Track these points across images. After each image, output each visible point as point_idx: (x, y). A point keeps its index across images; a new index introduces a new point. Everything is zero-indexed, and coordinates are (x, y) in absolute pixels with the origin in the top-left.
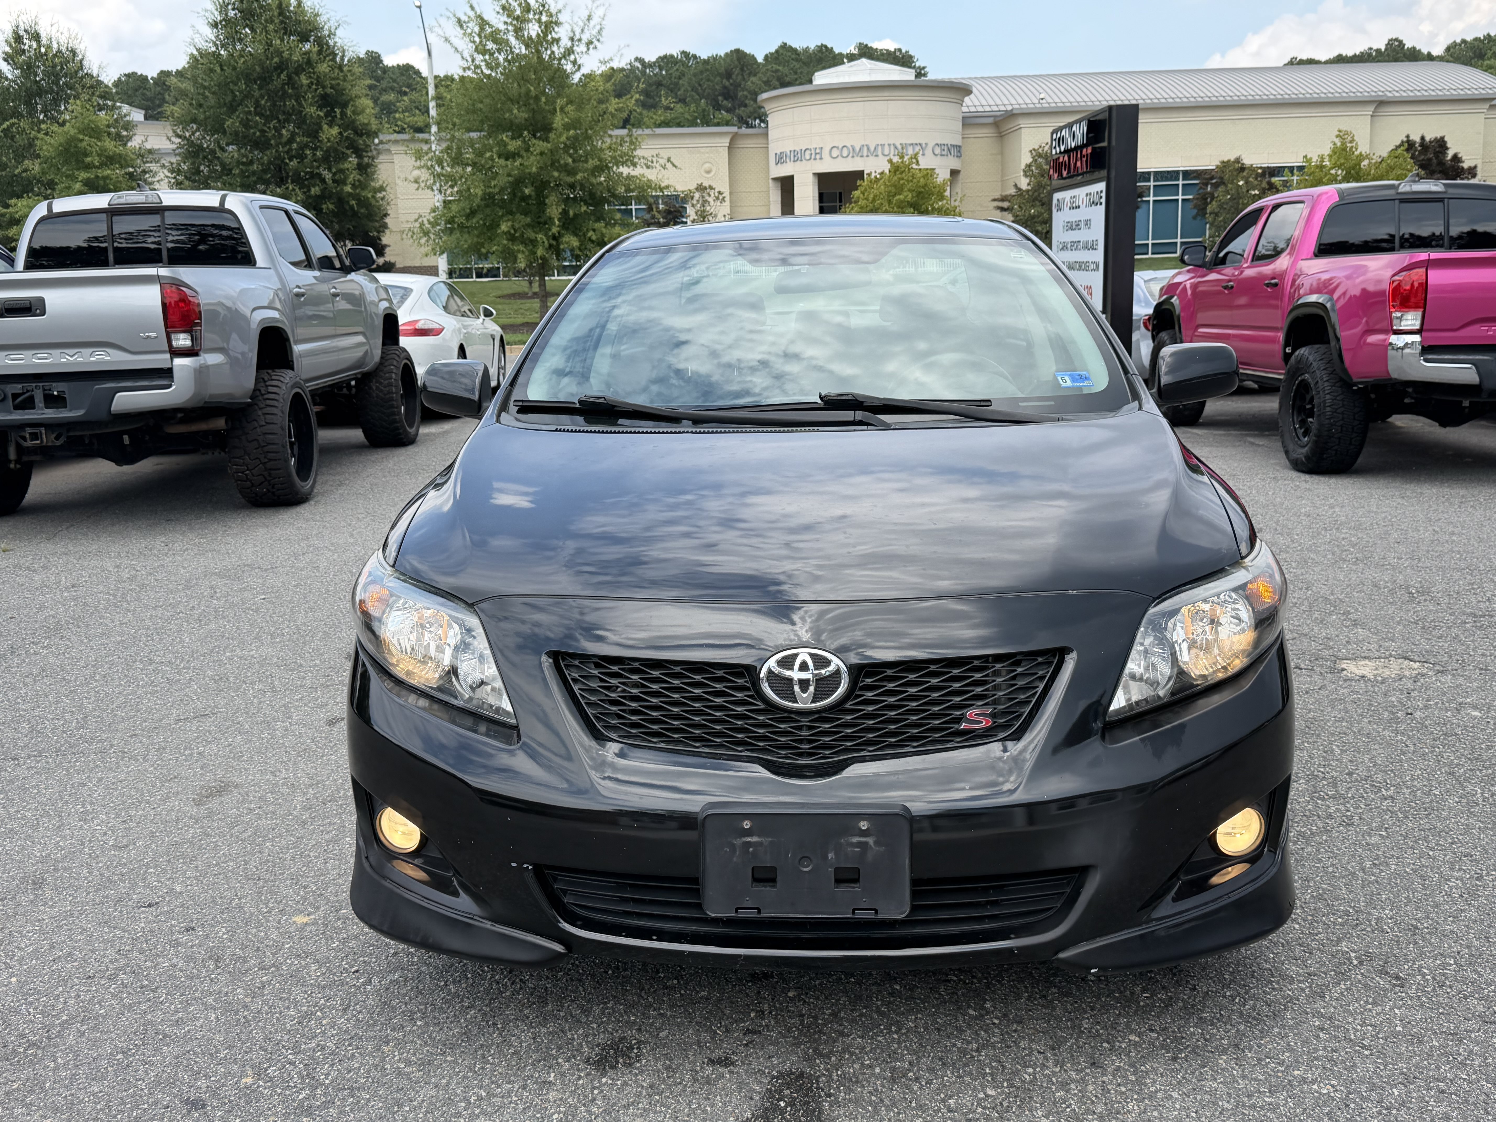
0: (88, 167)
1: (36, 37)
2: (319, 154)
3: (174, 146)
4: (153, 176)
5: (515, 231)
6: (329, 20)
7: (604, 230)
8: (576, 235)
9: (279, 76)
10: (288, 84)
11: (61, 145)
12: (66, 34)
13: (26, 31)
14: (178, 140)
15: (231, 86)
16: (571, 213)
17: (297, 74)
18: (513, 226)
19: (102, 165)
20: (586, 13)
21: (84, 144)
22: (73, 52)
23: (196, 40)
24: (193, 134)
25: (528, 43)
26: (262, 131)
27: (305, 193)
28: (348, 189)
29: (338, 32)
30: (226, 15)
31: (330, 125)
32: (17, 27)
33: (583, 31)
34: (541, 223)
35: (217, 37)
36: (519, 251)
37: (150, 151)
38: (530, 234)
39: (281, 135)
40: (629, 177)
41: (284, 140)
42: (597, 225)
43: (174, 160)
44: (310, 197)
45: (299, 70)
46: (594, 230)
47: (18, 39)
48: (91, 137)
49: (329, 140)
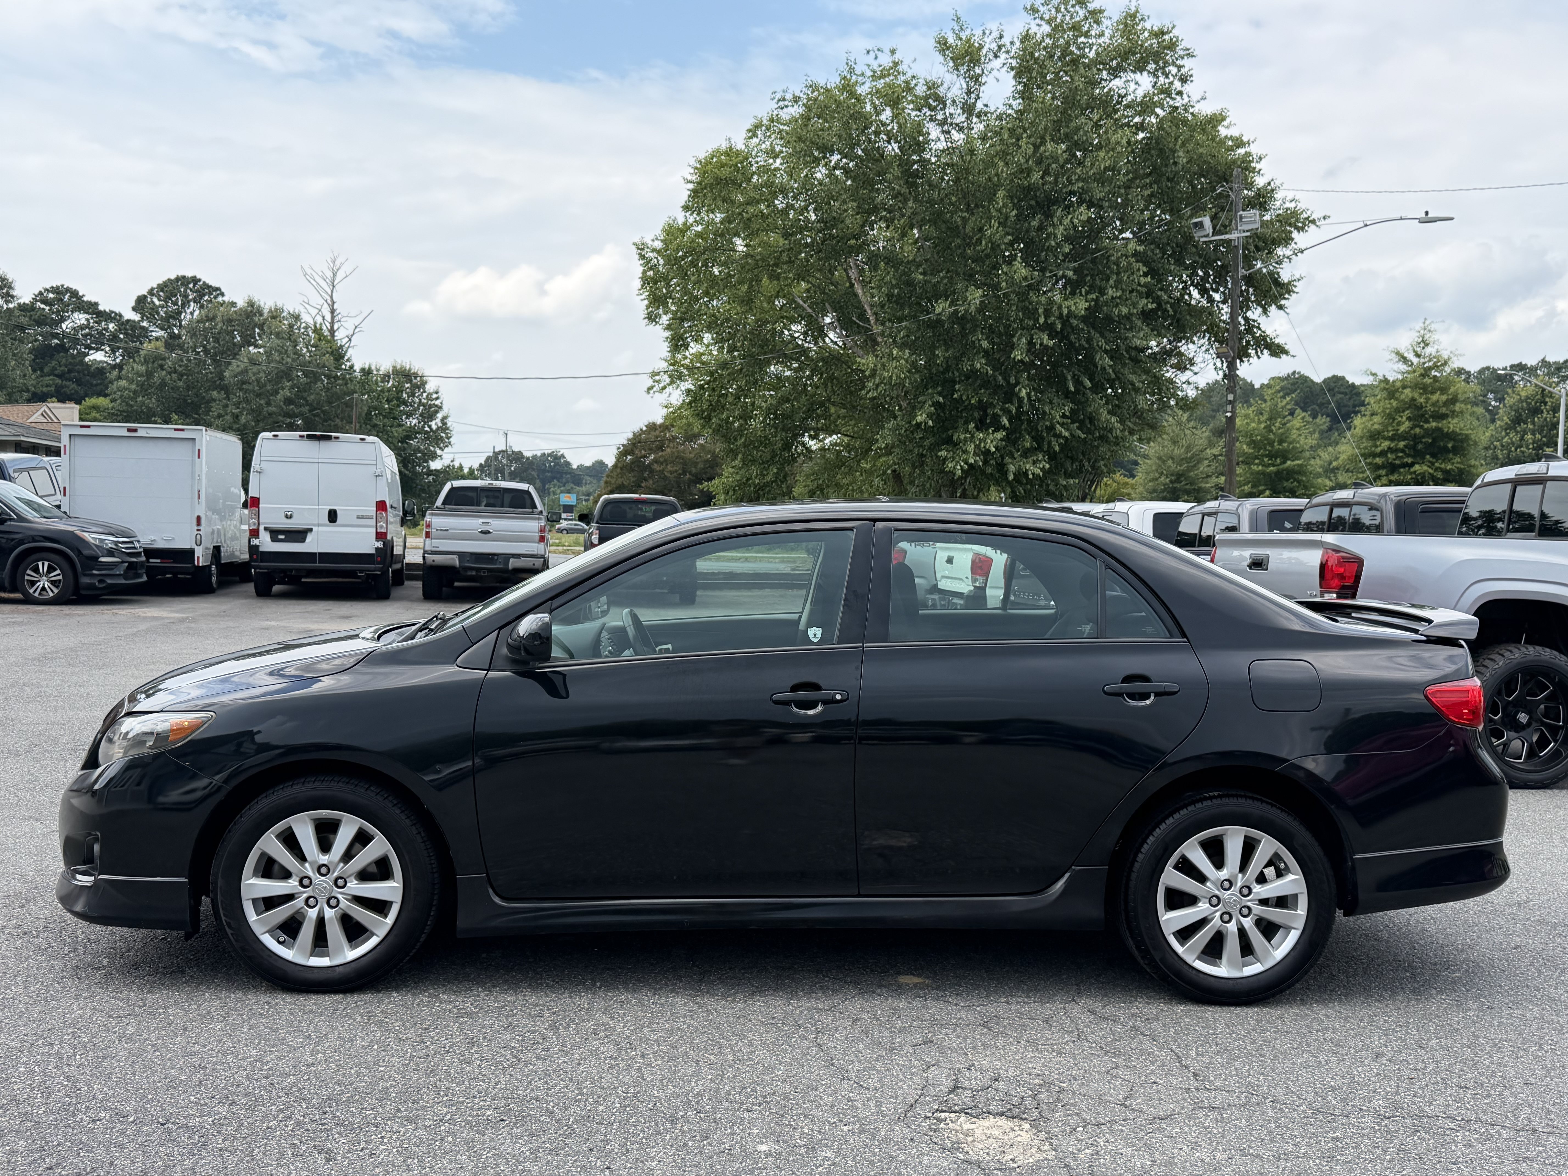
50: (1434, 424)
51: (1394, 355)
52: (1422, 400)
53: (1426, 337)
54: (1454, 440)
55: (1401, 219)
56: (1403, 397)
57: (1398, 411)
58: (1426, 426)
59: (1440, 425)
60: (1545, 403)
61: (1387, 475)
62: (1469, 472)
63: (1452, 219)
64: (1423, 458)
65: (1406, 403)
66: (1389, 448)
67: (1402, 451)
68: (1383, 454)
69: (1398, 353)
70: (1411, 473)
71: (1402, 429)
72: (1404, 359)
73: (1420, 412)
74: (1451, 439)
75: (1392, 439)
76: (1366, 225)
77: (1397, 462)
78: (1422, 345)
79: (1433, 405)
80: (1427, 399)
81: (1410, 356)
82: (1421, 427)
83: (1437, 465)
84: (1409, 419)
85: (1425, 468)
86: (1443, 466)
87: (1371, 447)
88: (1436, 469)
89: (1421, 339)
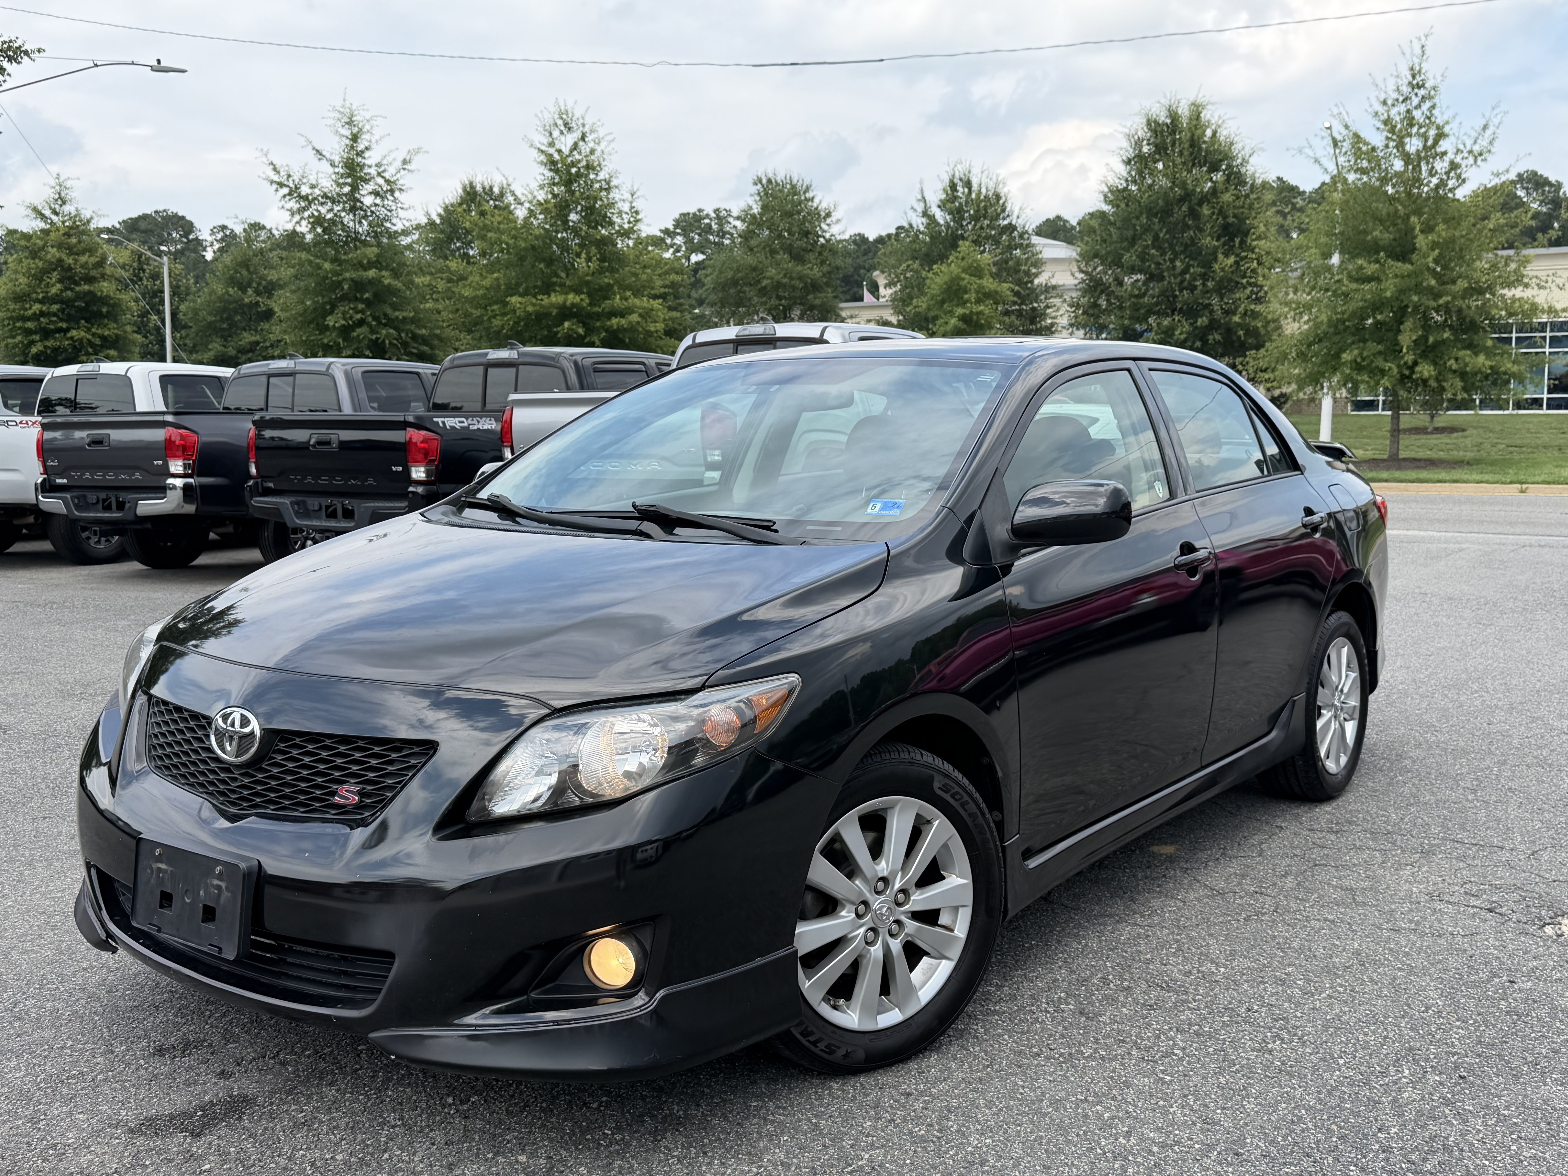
0: (964, 303)
1: (968, 184)
2: (1210, 284)
3: (1076, 282)
4: (1058, 310)
5: (1363, 359)
6: (1243, 148)
7: (1467, 359)
8: (1435, 364)
9: (1180, 209)
10: (1189, 216)
11: (946, 283)
12: (994, 179)
13: (961, 180)
14: (1082, 275)
15: (1134, 221)
16: (1431, 339)
17: (1200, 204)
18: (1361, 354)
19: (978, 301)
20: (1484, 122)
21: (965, 282)
22: (998, 197)
23: (1109, 178)
24: (1095, 269)
25: (1407, 158)
26: (1158, 264)
27: (1191, 324)
28: (1236, 319)
29: (1251, 160)
30: (1140, 151)
31: (1226, 255)
32: (953, 176)
33: (1475, 142)
34: (1395, 351)
35: (1129, 173)
36: (1363, 381)
37: (1054, 287)
38: (1380, 362)
39: (1174, 267)
40: (1514, 300)
41: (1178, 271)
42: (1462, 353)
43: (1074, 295)
44: (1196, 328)
45: (1204, 199)
46: (1457, 359)
47: (953, 186)
48: (971, 275)
49: (1223, 269)
50: (86, 287)
51: (29, 212)
52: (71, 261)
53: (63, 195)
54: (109, 305)
55: (133, 63)
56: (49, 256)
57: (45, 272)
58: (77, 289)
59: (92, 288)
60: (144, 271)
61: (41, 341)
62: (125, 338)
63: (184, 71)
64: (78, 323)
65: (51, 263)
66: (41, 311)
67: (55, 315)
68: (35, 317)
69: (35, 210)
70: (68, 339)
71: (54, 291)
72: (43, 216)
73: (69, 274)
74: (104, 304)
75: (41, 302)
76: (96, 65)
77: (52, 327)
78: (60, 202)
79: (82, 267)
80: (76, 261)
81: (47, 213)
82: (72, 290)
83: (94, 330)
84: (60, 281)
85: (83, 334)
86: (100, 331)
87: (20, 310)
88: (94, 335)
89: (57, 196)
